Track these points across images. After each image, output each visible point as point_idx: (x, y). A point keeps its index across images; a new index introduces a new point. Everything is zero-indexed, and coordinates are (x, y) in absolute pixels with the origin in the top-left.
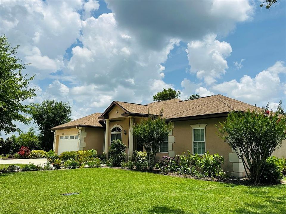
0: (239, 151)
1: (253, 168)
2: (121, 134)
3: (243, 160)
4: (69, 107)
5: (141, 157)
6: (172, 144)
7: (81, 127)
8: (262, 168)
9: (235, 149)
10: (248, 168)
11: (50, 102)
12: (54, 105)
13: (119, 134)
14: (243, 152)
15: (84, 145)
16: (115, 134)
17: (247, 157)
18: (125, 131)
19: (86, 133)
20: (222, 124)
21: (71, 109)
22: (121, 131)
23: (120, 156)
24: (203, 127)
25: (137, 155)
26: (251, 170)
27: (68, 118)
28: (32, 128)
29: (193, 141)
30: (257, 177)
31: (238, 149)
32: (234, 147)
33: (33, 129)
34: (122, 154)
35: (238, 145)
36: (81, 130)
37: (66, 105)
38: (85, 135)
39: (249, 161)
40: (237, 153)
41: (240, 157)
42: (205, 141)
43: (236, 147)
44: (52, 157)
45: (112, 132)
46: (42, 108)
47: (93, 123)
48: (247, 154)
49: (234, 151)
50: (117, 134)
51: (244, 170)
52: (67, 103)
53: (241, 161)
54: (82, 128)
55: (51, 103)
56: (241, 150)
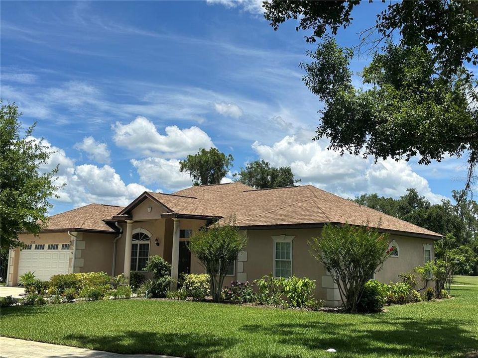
0: (335, 274)
1: (350, 295)
2: (148, 244)
3: (339, 285)
5: (193, 282)
6: (242, 263)
7: (76, 232)
8: (360, 293)
9: (330, 272)
10: (344, 295)
13: (144, 245)
14: (339, 275)
15: (81, 263)
16: (137, 245)
17: (344, 281)
18: (157, 240)
19: (84, 242)
20: (315, 240)
22: (149, 240)
23: (163, 282)
24: (289, 240)
25: (186, 280)
26: (348, 297)
29: (275, 259)
30: (354, 305)
31: (333, 271)
32: (329, 269)
34: (166, 279)
35: (334, 267)
36: (76, 237)
38: (83, 245)
39: (345, 285)
40: (332, 276)
41: (335, 282)
42: (291, 260)
43: (331, 269)
44: (34, 284)
48: (344, 277)
49: (328, 273)
50: (141, 245)
51: (340, 298)
53: (336, 286)
54: (78, 234)
56: (337, 273)
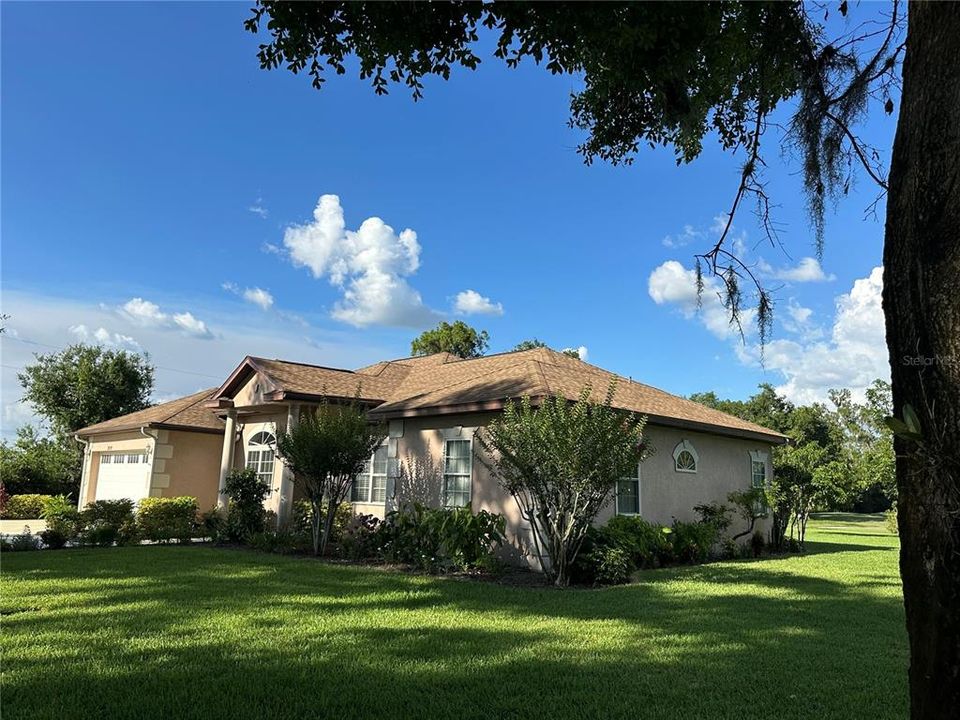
1: (555, 545)
2: (274, 451)
4: (146, 369)
6: (394, 480)
7: (157, 431)
8: (576, 542)
9: (515, 496)
10: (544, 544)
11: (90, 352)
12: (99, 360)
13: (269, 452)
15: (165, 481)
16: (259, 452)
21: (153, 375)
24: (467, 435)
26: (550, 550)
27: (143, 401)
28: (28, 428)
29: (444, 473)
30: (561, 568)
32: (513, 491)
33: (31, 433)
36: (157, 438)
37: (136, 360)
38: (168, 452)
40: (520, 505)
42: (471, 473)
45: (250, 444)
46: (63, 369)
47: (195, 417)
50: (263, 453)
52: (141, 355)
54: (160, 433)
55: (92, 354)
56: (533, 498)
